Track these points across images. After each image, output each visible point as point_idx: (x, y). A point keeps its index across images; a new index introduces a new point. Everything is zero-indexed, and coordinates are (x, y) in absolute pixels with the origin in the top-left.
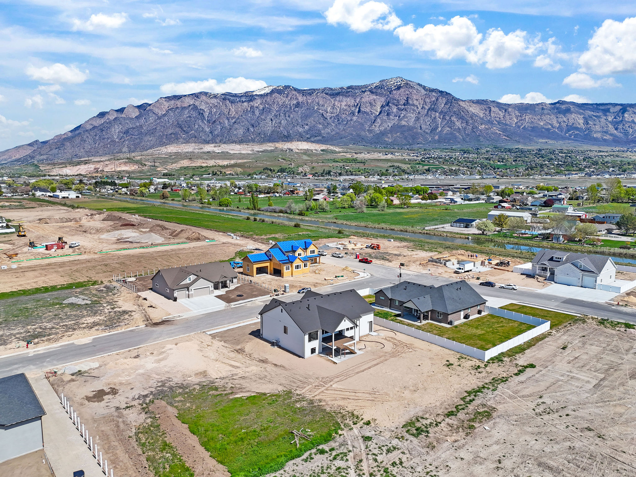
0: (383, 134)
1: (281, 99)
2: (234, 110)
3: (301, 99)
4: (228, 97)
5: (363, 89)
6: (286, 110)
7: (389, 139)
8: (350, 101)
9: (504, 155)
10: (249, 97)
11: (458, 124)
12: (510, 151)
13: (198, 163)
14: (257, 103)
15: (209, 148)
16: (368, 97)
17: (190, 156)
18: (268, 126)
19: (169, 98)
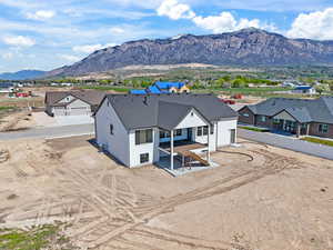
0: (242, 59)
1: (186, 41)
2: (161, 48)
3: (196, 41)
4: (158, 41)
5: (231, 35)
6: (188, 47)
7: (245, 62)
8: (224, 41)
9: (315, 70)
10: (169, 41)
11: (287, 52)
12: (318, 67)
13: (141, 75)
14: (173, 44)
15: (147, 67)
16: (234, 39)
17: (137, 72)
18: (179, 56)
19: (128, 43)
